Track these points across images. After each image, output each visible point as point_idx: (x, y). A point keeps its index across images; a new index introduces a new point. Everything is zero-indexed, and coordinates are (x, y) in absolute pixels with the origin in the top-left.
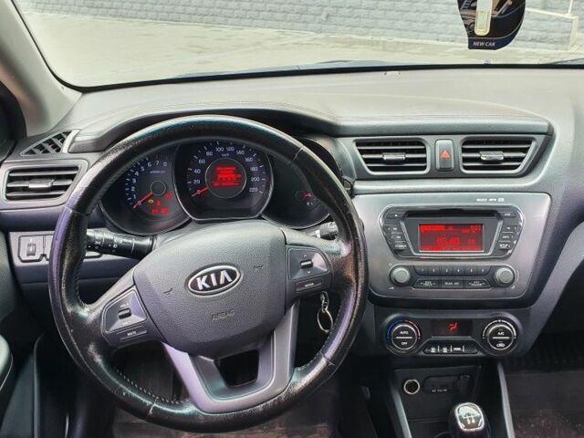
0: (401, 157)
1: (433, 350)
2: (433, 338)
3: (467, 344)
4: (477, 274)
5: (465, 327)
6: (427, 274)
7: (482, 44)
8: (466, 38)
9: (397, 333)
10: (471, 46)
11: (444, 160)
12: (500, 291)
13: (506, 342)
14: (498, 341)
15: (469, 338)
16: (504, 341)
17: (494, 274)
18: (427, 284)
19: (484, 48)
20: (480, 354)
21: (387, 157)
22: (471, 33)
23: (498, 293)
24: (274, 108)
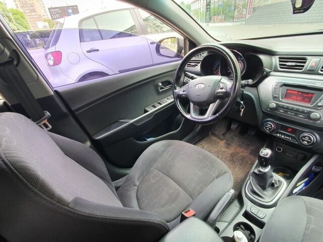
0: (294, 64)
1: (278, 135)
2: (280, 131)
3: (292, 137)
4: (303, 112)
5: (294, 131)
6: (283, 107)
7: (298, 11)
8: (292, 9)
9: (267, 125)
10: (294, 13)
11: (312, 67)
12: (311, 121)
13: (308, 142)
14: (304, 140)
15: (294, 135)
16: (307, 141)
17: (310, 114)
18: (281, 111)
19: (299, 13)
20: (296, 143)
21: (287, 64)
22: (294, 7)
23: (310, 122)
24: (250, 44)
